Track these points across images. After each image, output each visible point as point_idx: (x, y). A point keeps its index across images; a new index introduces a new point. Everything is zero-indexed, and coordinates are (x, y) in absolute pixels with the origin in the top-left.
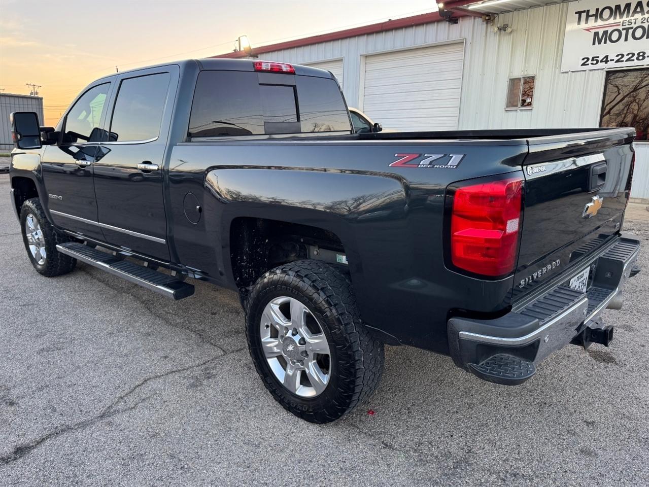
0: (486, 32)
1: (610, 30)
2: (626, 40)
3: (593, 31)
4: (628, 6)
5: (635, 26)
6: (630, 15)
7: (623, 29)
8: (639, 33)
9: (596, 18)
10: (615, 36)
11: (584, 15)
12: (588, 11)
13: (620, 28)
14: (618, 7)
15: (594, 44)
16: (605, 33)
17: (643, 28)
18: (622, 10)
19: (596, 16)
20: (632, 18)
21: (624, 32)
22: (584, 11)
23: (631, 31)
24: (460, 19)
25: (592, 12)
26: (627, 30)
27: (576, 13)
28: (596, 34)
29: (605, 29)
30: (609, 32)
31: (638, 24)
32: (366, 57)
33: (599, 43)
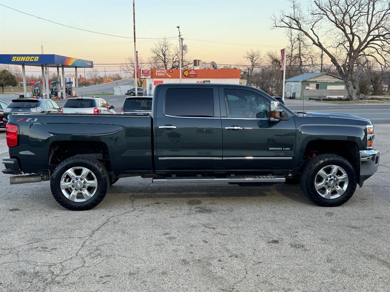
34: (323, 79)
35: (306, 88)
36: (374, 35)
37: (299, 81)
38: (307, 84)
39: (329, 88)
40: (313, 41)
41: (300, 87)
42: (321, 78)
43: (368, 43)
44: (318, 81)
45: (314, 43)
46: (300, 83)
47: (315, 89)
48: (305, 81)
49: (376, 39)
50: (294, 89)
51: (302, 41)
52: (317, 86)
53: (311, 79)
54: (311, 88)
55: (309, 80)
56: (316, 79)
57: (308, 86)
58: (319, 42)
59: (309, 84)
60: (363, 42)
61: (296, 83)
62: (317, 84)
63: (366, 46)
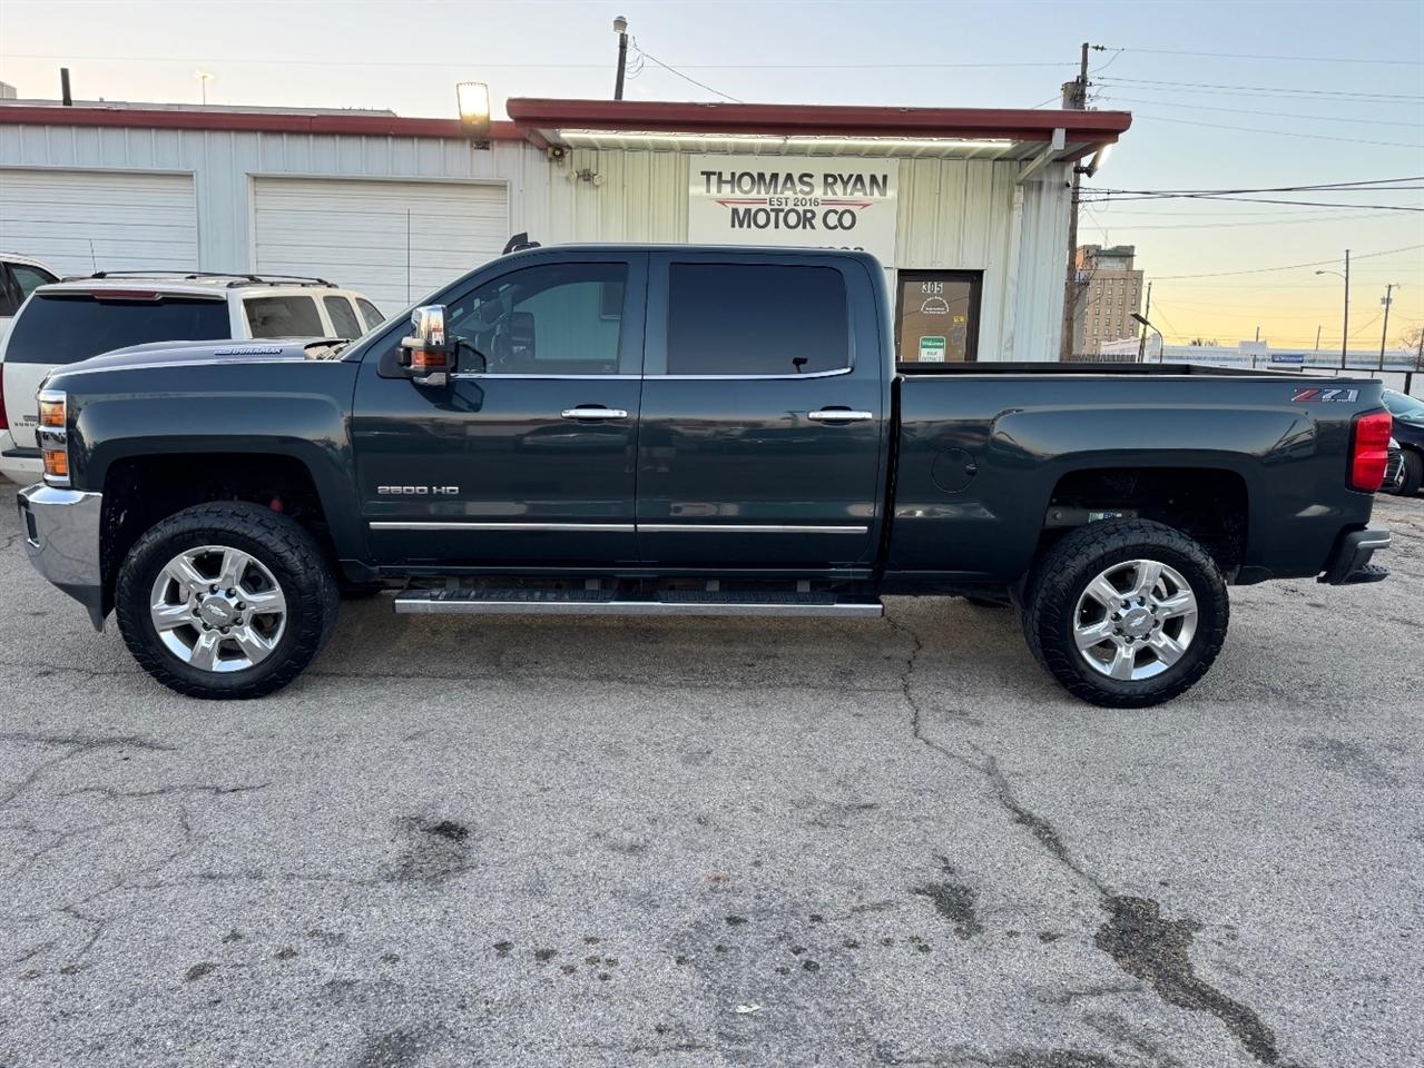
0: (550, 177)
1: (754, 208)
2: (777, 227)
3: (731, 206)
4: (775, 176)
5: (787, 209)
6: (779, 189)
7: (772, 210)
8: (792, 219)
9: (733, 187)
10: (762, 219)
11: (714, 179)
12: (720, 174)
13: (768, 208)
14: (761, 176)
15: (733, 226)
16: (748, 211)
17: (797, 213)
18: (768, 181)
19: (732, 182)
20: (782, 196)
21: (773, 215)
22: (714, 173)
23: (782, 215)
24: (495, 143)
25: (727, 177)
26: (777, 211)
27: (703, 173)
28: (735, 211)
29: (748, 206)
30: (753, 212)
31: (791, 206)
32: (256, 178)
33: (741, 226)
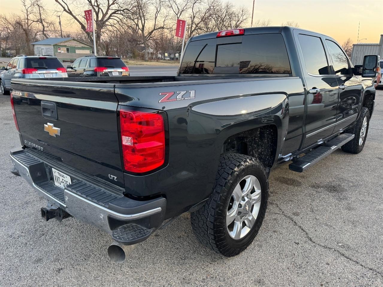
34: (71, 44)
35: (58, 52)
36: (115, 10)
37: (50, 45)
38: (58, 48)
39: (78, 52)
40: (64, 8)
41: (53, 50)
42: (70, 43)
43: (111, 16)
44: (67, 46)
45: (65, 10)
46: (52, 47)
47: (66, 52)
48: (56, 45)
49: (117, 12)
50: (46, 52)
51: (41, 7)
52: (68, 50)
53: (61, 43)
54: (62, 52)
55: (59, 44)
56: (66, 44)
57: (59, 49)
58: (69, 10)
59: (60, 48)
60: (105, 14)
61: (48, 47)
62: (67, 48)
63: (109, 18)
